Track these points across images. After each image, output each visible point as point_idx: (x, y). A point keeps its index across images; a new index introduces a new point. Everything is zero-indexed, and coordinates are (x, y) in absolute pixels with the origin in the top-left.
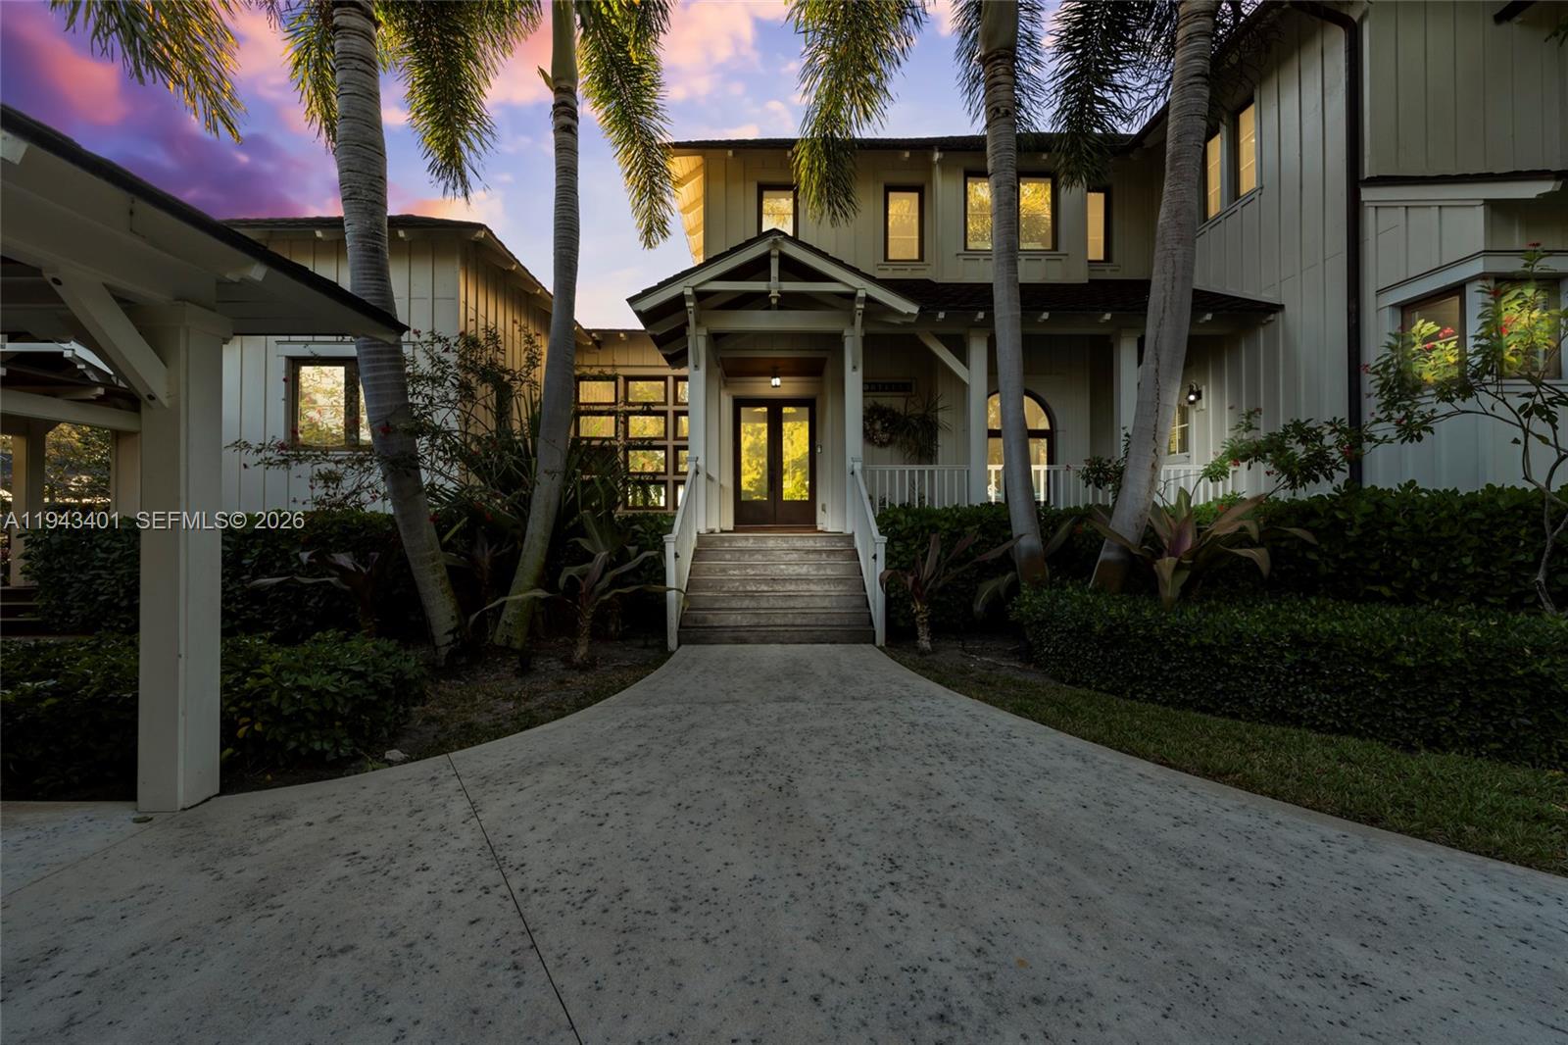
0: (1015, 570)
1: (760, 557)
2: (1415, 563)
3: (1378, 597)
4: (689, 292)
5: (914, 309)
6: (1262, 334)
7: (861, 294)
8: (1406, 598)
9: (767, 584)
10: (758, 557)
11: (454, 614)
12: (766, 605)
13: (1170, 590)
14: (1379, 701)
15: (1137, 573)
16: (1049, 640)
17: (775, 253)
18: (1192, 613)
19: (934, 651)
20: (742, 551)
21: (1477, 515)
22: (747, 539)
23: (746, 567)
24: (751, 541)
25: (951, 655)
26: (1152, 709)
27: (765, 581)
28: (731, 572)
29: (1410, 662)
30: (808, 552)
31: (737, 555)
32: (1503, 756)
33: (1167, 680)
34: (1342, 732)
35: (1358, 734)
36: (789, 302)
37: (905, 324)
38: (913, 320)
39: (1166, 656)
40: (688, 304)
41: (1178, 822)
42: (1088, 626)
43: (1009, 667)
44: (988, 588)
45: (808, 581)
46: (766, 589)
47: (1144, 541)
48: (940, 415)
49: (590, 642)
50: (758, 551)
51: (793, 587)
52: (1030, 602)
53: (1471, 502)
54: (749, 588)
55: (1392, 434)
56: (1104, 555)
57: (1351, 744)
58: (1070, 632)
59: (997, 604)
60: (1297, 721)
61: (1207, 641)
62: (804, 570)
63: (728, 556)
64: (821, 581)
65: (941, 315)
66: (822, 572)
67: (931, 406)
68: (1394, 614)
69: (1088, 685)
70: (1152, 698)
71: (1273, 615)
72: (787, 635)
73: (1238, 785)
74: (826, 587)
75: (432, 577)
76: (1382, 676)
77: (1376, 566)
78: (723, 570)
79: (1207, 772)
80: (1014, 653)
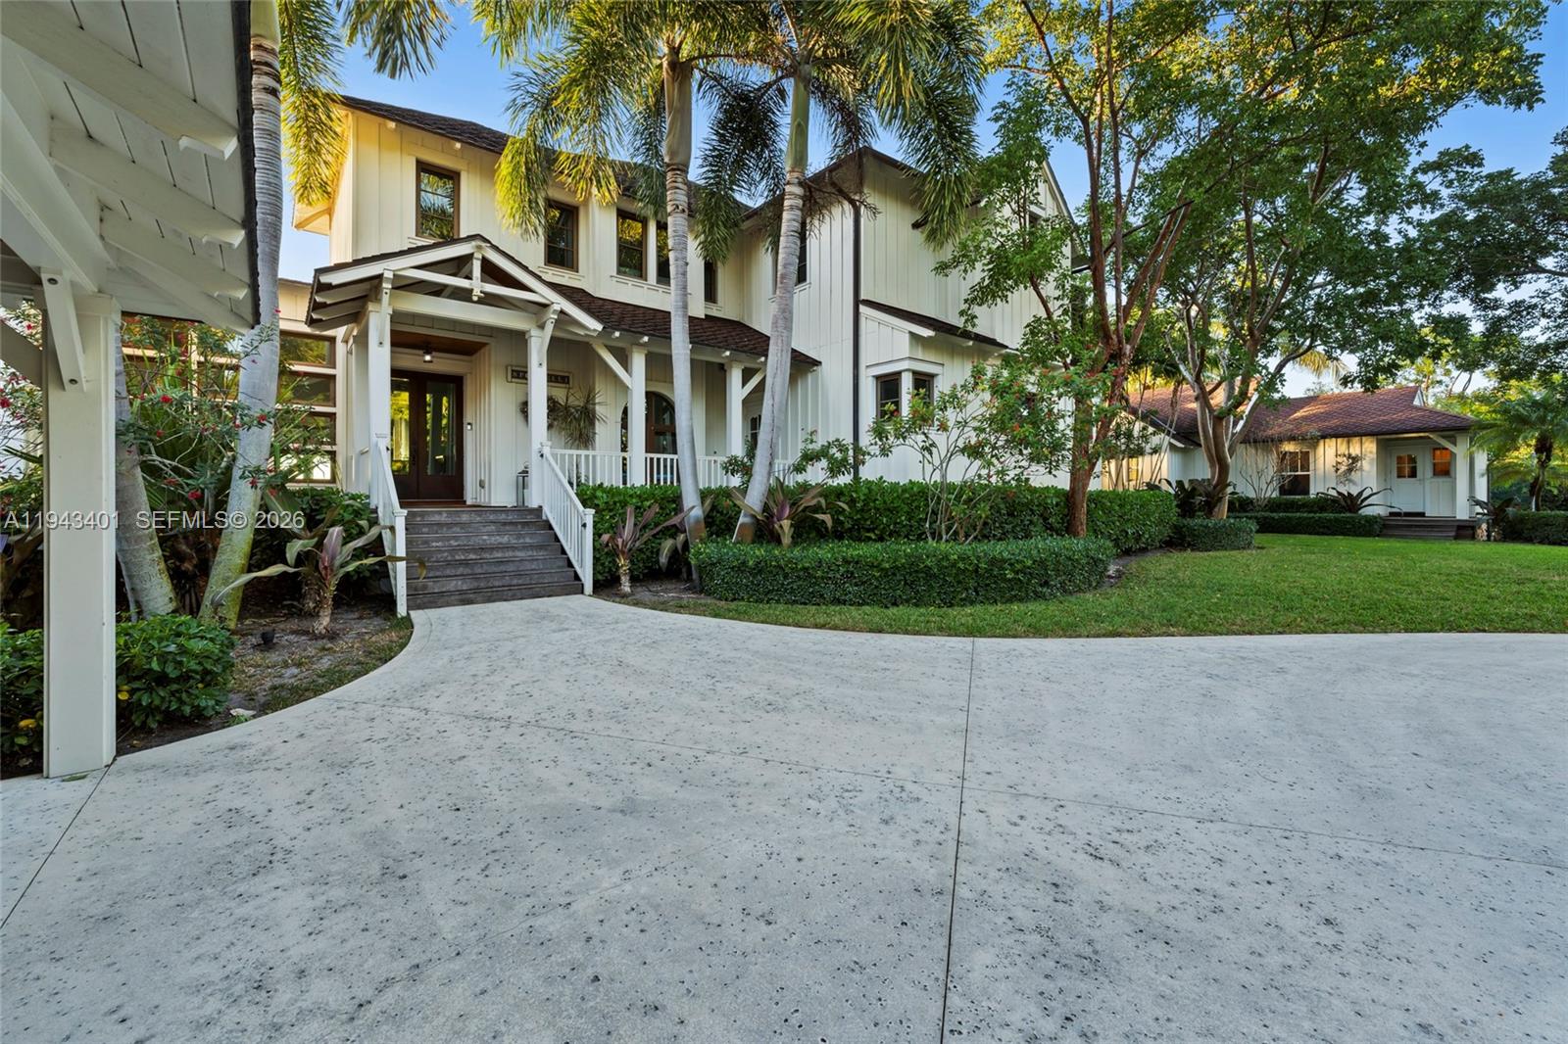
0: (685, 531)
1: (458, 530)
2: (885, 520)
3: (870, 539)
4: (389, 275)
5: (599, 327)
6: (810, 376)
7: (557, 307)
8: (881, 539)
9: (475, 553)
10: (455, 529)
11: (172, 595)
12: (480, 571)
13: (786, 540)
14: (876, 587)
15: (764, 531)
16: (718, 575)
17: (478, 255)
18: (797, 552)
19: (632, 594)
20: (440, 525)
21: (907, 495)
22: (440, 513)
23: (449, 539)
24: (445, 515)
25: (643, 594)
26: (781, 607)
27: (474, 550)
28: (434, 544)
29: (887, 566)
30: (505, 524)
31: (435, 528)
32: (916, 605)
33: (786, 590)
34: (862, 605)
35: (868, 604)
36: (489, 300)
37: (587, 335)
38: (595, 334)
39: (786, 577)
40: (384, 285)
41: (815, 644)
42: (744, 563)
43: (688, 597)
44: (667, 545)
45: (514, 548)
46: (474, 557)
47: (764, 511)
48: (597, 408)
49: (332, 613)
50: (456, 524)
51: (499, 555)
52: (703, 550)
53: (905, 489)
54: (457, 558)
55: (878, 453)
56: (742, 520)
57: (867, 608)
58: (733, 568)
59: (675, 555)
60: (844, 603)
61: (807, 565)
62: (505, 539)
63: (425, 530)
64: (525, 547)
65: (617, 334)
66: (521, 541)
67: (590, 399)
68: (879, 545)
69: (743, 599)
70: (778, 601)
71: (832, 549)
72: (510, 593)
73: (830, 629)
74: (530, 553)
75: (149, 557)
76: (877, 574)
77: (868, 523)
78: (426, 542)
79: (816, 626)
80: (686, 590)
